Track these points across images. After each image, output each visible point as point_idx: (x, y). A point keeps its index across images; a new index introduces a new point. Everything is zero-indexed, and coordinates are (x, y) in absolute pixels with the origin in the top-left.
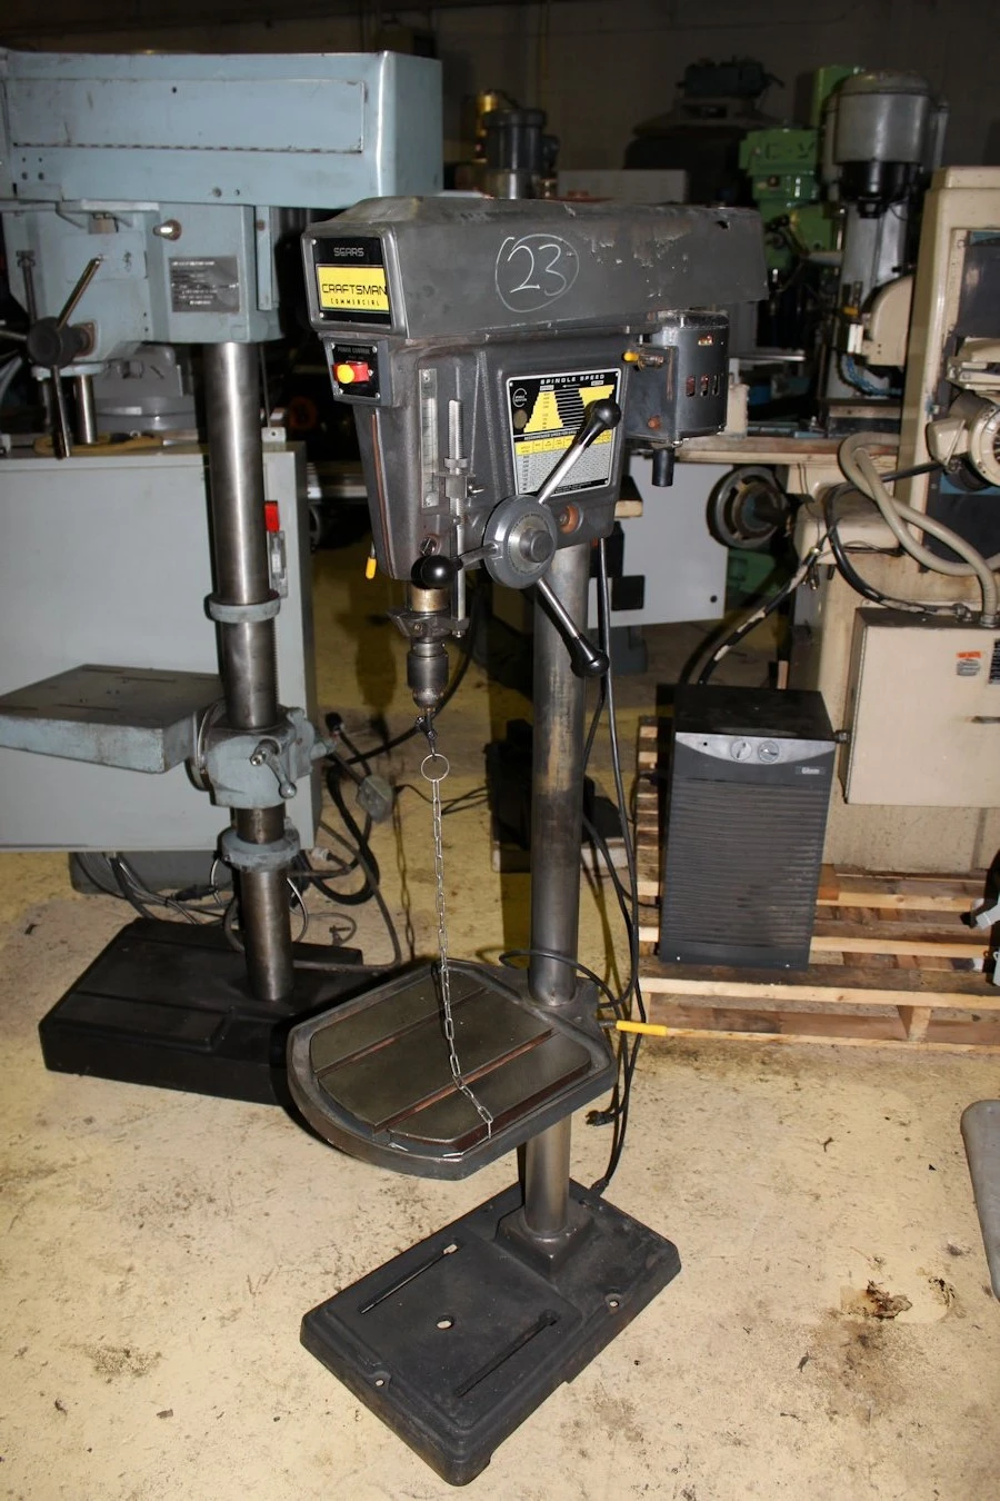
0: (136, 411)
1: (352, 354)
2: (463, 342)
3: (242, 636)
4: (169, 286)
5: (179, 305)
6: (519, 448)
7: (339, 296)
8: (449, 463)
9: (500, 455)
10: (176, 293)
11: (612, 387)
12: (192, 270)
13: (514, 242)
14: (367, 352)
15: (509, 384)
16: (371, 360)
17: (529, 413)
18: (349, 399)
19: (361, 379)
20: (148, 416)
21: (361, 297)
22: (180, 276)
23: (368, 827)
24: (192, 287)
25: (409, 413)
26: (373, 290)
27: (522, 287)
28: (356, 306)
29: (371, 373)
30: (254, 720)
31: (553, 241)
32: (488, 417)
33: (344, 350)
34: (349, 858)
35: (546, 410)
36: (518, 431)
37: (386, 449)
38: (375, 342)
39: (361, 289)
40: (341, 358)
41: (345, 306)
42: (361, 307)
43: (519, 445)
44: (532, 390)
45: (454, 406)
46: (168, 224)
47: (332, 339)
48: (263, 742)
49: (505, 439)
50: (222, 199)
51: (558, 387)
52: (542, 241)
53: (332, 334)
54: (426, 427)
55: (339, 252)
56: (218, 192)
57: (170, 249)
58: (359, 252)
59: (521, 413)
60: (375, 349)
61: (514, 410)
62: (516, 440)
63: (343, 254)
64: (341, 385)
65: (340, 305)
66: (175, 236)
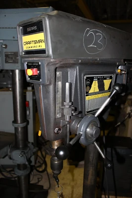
0: (5, 83)
1: (32, 65)
2: (72, 62)
3: (18, 130)
4: (4, 58)
5: (6, 62)
6: (87, 98)
7: (29, 45)
8: (65, 103)
9: (81, 100)
10: (6, 59)
11: (111, 80)
12: (9, 55)
13: (89, 30)
14: (37, 64)
15: (85, 78)
16: (38, 67)
17: (90, 87)
18: (32, 81)
19: (35, 74)
20: (7, 84)
21: (36, 45)
22: (7, 56)
23: (46, 155)
24: (9, 58)
25: (51, 87)
26: (40, 41)
27: (91, 46)
28: (34, 48)
29: (38, 72)
30: (21, 147)
31: (100, 33)
32: (78, 88)
33: (30, 64)
34: (42, 162)
35: (95, 86)
36: (87, 93)
37: (44, 98)
38: (39, 61)
39: (36, 42)
40: (29, 67)
41: (31, 49)
42: (36, 48)
43: (87, 97)
44: (91, 80)
45: (67, 85)
46: (4, 45)
47: (26, 61)
48: (22, 152)
49: (83, 95)
50: (15, 39)
51: (98, 79)
52: (97, 32)
53: (26, 59)
54: (58, 91)
55: (29, 30)
56: (14, 38)
57: (5, 50)
58: (35, 28)
59: (88, 87)
60: (40, 63)
61: (86, 86)
62: (86, 95)
63: (30, 30)
64: (29, 77)
65: (29, 49)
66: (6, 48)
